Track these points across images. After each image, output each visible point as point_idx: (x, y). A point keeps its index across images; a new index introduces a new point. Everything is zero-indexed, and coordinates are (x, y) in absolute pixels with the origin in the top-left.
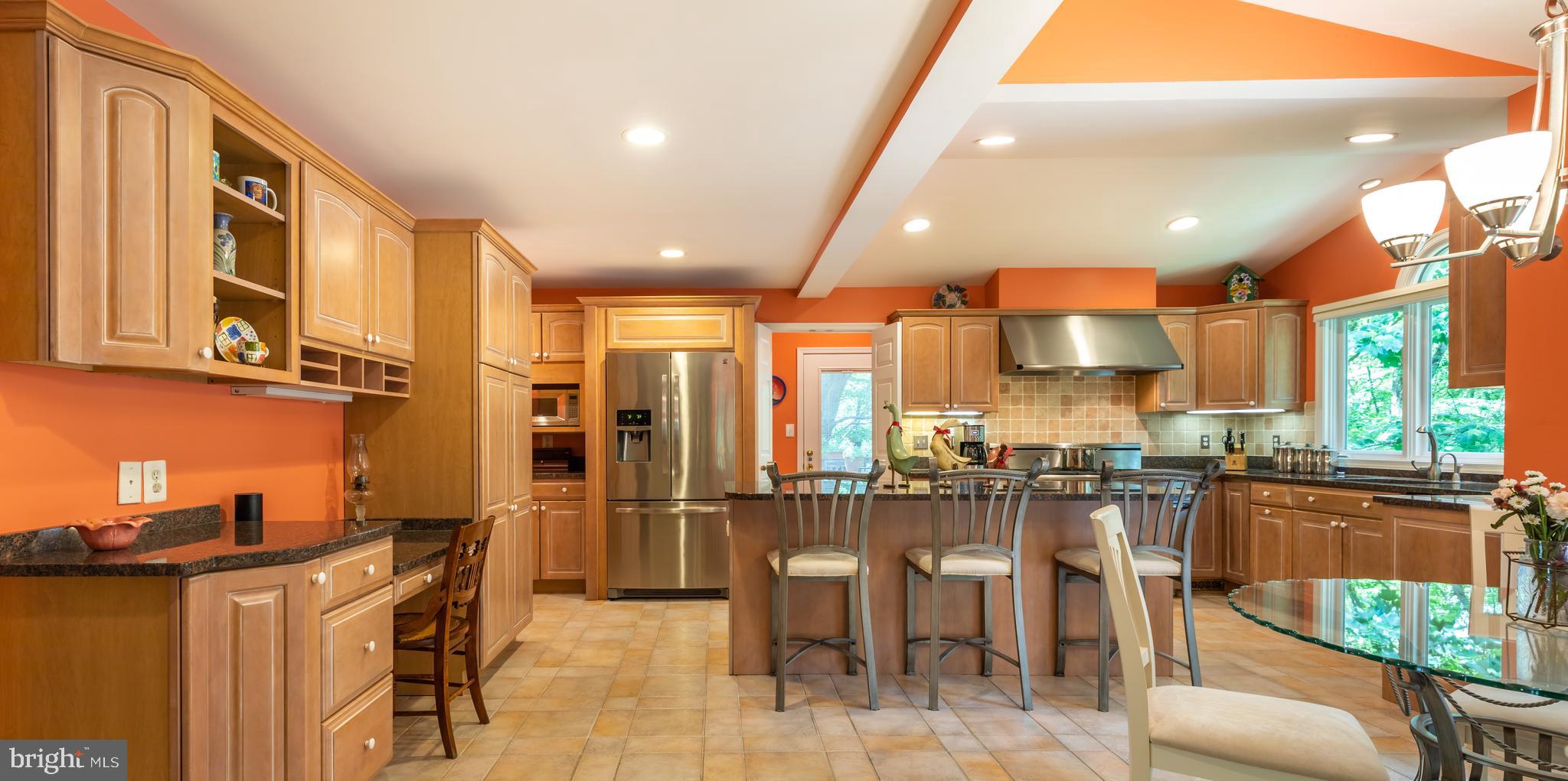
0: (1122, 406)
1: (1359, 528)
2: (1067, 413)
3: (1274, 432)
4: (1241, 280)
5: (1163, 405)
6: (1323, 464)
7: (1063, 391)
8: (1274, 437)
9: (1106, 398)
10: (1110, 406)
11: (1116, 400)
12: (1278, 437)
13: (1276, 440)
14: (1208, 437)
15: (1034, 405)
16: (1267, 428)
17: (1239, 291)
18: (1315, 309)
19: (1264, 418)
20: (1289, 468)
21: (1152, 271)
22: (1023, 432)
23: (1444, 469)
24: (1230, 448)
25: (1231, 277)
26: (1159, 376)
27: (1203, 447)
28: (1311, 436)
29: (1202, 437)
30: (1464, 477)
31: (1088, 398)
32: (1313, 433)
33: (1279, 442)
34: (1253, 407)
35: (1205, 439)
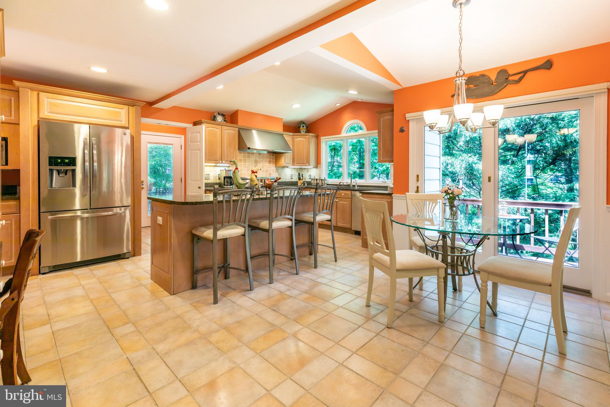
0: (272, 164)
1: (341, 201)
2: (256, 166)
3: (309, 174)
4: (303, 126)
5: (285, 164)
6: (325, 183)
7: (255, 158)
8: (309, 175)
9: (267, 161)
10: (268, 164)
11: (270, 162)
12: (311, 175)
13: (310, 176)
14: (292, 175)
15: (246, 163)
16: (307, 173)
17: (303, 129)
18: (322, 138)
19: (306, 169)
20: (315, 184)
21: (282, 119)
22: (243, 173)
23: (353, 184)
24: (300, 179)
25: (301, 125)
26: (284, 155)
27: (291, 178)
28: (320, 175)
29: (291, 175)
30: (358, 186)
31: (262, 161)
32: (320, 174)
33: (311, 177)
34: (307, 166)
35: (292, 176)
